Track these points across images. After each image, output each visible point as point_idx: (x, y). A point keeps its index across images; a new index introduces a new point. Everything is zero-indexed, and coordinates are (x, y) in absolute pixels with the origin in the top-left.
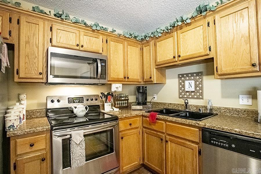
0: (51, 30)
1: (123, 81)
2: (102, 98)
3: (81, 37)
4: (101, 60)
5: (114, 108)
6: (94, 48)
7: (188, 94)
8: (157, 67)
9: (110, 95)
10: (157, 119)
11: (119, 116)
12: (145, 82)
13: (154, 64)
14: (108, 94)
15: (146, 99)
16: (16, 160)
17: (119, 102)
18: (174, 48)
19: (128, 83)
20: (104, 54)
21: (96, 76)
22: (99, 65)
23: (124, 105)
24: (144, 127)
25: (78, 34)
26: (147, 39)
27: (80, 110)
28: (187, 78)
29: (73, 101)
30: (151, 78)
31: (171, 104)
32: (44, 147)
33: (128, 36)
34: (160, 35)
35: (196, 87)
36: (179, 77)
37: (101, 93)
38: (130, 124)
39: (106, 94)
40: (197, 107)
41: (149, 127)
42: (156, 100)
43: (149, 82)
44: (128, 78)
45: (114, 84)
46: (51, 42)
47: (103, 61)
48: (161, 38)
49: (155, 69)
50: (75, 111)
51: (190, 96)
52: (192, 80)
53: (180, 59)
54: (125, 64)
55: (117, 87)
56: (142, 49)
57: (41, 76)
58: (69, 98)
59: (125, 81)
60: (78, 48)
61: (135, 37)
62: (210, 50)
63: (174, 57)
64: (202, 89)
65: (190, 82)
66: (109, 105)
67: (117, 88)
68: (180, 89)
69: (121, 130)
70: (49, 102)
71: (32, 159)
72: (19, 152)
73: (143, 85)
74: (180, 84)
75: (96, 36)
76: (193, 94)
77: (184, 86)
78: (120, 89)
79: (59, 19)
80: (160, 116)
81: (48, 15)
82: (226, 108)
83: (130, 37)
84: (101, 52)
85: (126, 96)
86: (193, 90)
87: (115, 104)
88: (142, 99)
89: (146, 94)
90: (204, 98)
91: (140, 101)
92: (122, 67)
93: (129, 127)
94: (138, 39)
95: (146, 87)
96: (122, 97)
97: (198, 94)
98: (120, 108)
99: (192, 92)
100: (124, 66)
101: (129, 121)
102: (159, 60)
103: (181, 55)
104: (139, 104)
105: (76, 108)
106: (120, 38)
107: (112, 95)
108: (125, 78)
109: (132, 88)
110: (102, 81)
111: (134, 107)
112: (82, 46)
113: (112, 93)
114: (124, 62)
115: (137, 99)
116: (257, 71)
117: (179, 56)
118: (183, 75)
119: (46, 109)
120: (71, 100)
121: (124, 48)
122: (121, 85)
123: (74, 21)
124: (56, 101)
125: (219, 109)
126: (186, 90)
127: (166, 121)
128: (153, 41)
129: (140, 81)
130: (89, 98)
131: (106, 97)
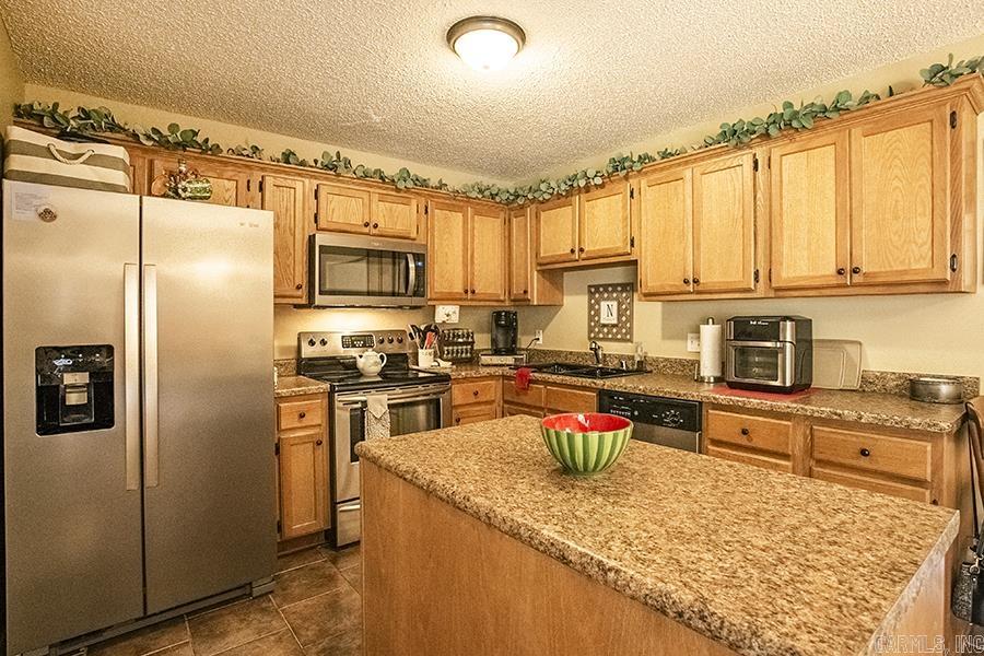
0: (316, 198)
1: (460, 300)
2: (412, 338)
3: (374, 206)
4: (414, 254)
5: (439, 360)
6: (399, 228)
7: (605, 330)
8: (539, 268)
9: (433, 331)
10: (531, 381)
11: (454, 375)
12: (514, 301)
13: (534, 260)
14: (428, 329)
15: (514, 341)
16: (279, 439)
17: (451, 348)
18: (574, 231)
19: (474, 303)
20: (421, 240)
21: (403, 290)
22: (412, 265)
23: (464, 355)
24: (505, 402)
25: (366, 201)
26: (521, 201)
27: (370, 362)
28: (606, 295)
29: (352, 342)
30: (525, 292)
31: (571, 353)
32: (319, 422)
33: (474, 195)
34: (547, 197)
35: (619, 316)
36: (590, 292)
37: (412, 326)
38: (476, 394)
39: (422, 328)
40: (620, 358)
41: (515, 400)
42: (541, 344)
43: (522, 301)
44: (473, 292)
45: (441, 307)
46: (316, 221)
47: (418, 257)
48: (550, 204)
49: (535, 273)
50: (361, 363)
51: (601, 336)
52: (614, 299)
53: (583, 256)
54: (468, 261)
55: (446, 314)
56: (508, 222)
57: (299, 293)
58: (343, 337)
59: (467, 298)
60: (366, 230)
61: (493, 196)
62: (632, 245)
63: (573, 251)
64: (630, 319)
65: (610, 303)
66: (430, 354)
67: (448, 315)
68: (591, 318)
69: (456, 403)
70: (305, 345)
71: (303, 441)
72: (283, 426)
73: (508, 309)
74: (591, 307)
75: (405, 201)
76: (615, 330)
77: (598, 313)
78: (455, 319)
79: (332, 172)
80: (536, 374)
81: (312, 167)
82: (666, 360)
83: (480, 196)
84: (414, 235)
85: (468, 336)
86: (615, 322)
87: (442, 352)
88: (506, 342)
89: (515, 329)
90: (635, 340)
91: (501, 346)
92: (460, 268)
93: (472, 399)
94: (498, 199)
95: (515, 314)
96: (459, 336)
97: (624, 331)
98: (455, 361)
99: (614, 326)
100: (465, 265)
101: (473, 386)
102: (545, 253)
103: (586, 249)
104: (497, 352)
105: (361, 357)
106: (458, 200)
107: (436, 331)
108: (466, 292)
109: (484, 316)
110: (416, 301)
111: (485, 359)
112: (376, 226)
113: (436, 327)
114: (465, 257)
115: (494, 341)
116: (690, 293)
117: (581, 250)
118: (597, 287)
119: (298, 360)
120: (349, 342)
121: (465, 222)
122: (457, 309)
123: (360, 174)
124: (318, 343)
125: (656, 360)
126: (602, 322)
127: (546, 383)
128: (533, 206)
129: (502, 298)
130: (386, 337)
131: (423, 334)
